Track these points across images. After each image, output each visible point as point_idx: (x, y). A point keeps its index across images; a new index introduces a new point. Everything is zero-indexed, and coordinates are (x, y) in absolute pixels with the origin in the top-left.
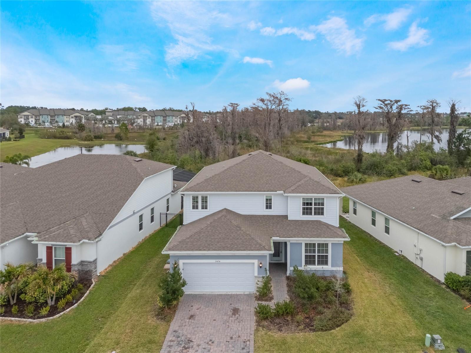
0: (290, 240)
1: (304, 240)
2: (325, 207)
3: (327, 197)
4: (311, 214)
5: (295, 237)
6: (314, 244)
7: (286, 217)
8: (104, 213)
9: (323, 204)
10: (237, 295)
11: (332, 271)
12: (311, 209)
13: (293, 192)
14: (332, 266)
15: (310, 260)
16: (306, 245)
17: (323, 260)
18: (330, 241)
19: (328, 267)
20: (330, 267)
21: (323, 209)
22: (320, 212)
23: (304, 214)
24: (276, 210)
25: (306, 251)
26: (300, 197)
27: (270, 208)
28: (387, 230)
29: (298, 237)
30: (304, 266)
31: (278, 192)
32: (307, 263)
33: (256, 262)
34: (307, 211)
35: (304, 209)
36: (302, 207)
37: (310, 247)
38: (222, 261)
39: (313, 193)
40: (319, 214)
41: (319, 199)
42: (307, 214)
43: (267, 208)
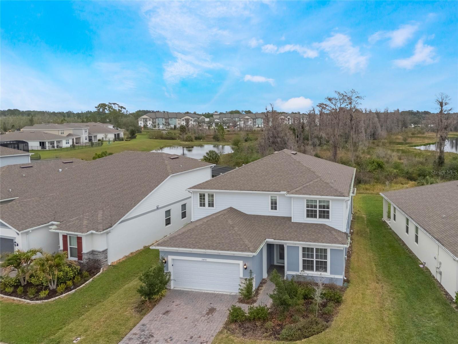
0: (287, 243)
1: (301, 244)
3: (333, 200)
5: (291, 240)
6: (312, 249)
7: (290, 219)
9: (328, 208)
10: (222, 295)
11: (332, 279)
12: (315, 211)
13: (296, 192)
14: (331, 273)
15: (308, 266)
16: (304, 249)
17: (322, 266)
18: (329, 246)
19: (327, 274)
20: (330, 274)
21: (328, 212)
22: (325, 215)
23: (308, 216)
25: (304, 256)
26: (304, 198)
27: (276, 209)
28: (417, 239)
29: (294, 240)
30: (302, 271)
31: (282, 193)
32: (305, 268)
33: (241, 263)
34: (311, 214)
35: (308, 211)
36: (306, 209)
37: (307, 251)
38: (209, 260)
39: (317, 194)
40: (324, 218)
41: (324, 201)
42: (311, 217)
43: (272, 209)
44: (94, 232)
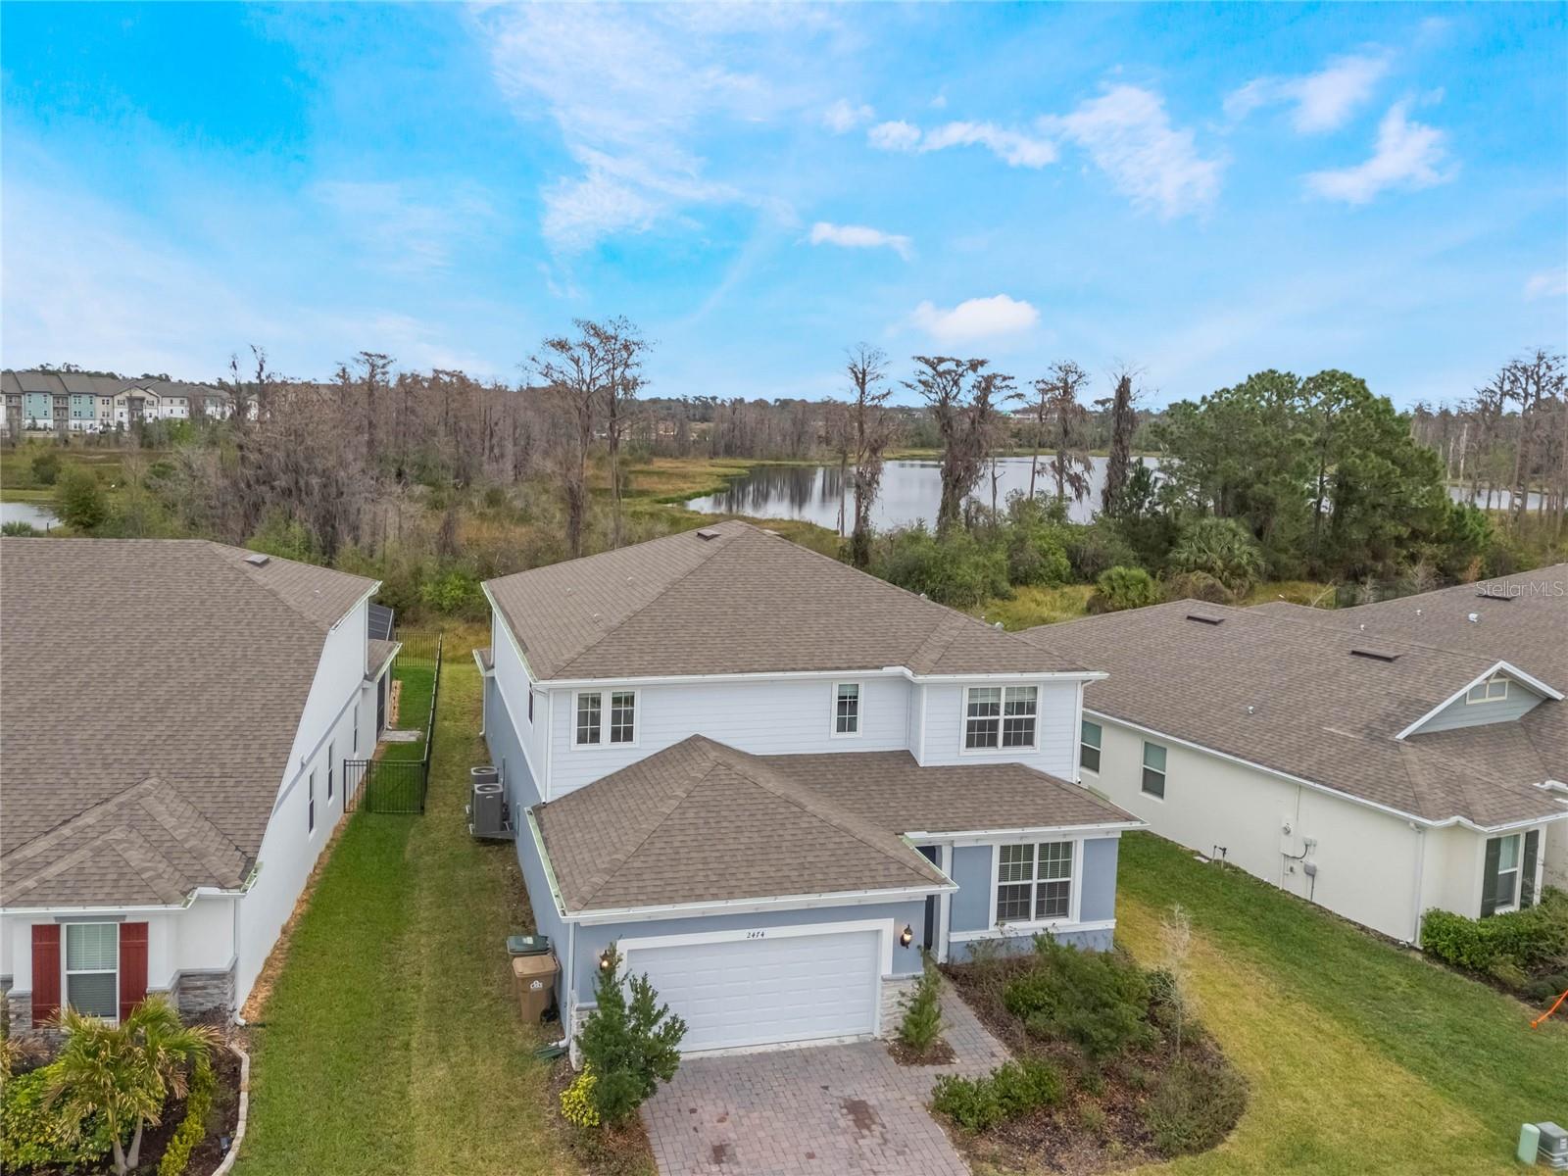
0: (951, 839)
1: (998, 837)
2: (1039, 717)
3: (1047, 683)
4: (993, 742)
6: (1030, 848)
7: (906, 757)
8: (224, 775)
9: (1032, 709)
11: (1083, 935)
12: (994, 724)
13: (938, 667)
14: (1082, 917)
16: (1004, 850)
17: (1055, 902)
18: (1077, 833)
19: (1070, 923)
20: (1076, 922)
21: (1031, 723)
22: (1021, 733)
23: (970, 744)
24: (874, 733)
25: (1003, 874)
26: (961, 685)
27: (852, 728)
28: (1153, 783)
30: (996, 924)
31: (887, 671)
32: (1003, 913)
33: (888, 927)
34: (980, 734)
35: (971, 726)
36: (965, 718)
37: (1015, 856)
38: (771, 932)
39: (1005, 670)
40: (1017, 742)
41: (1021, 690)
42: (981, 744)
43: (841, 728)
44: (215, 891)
